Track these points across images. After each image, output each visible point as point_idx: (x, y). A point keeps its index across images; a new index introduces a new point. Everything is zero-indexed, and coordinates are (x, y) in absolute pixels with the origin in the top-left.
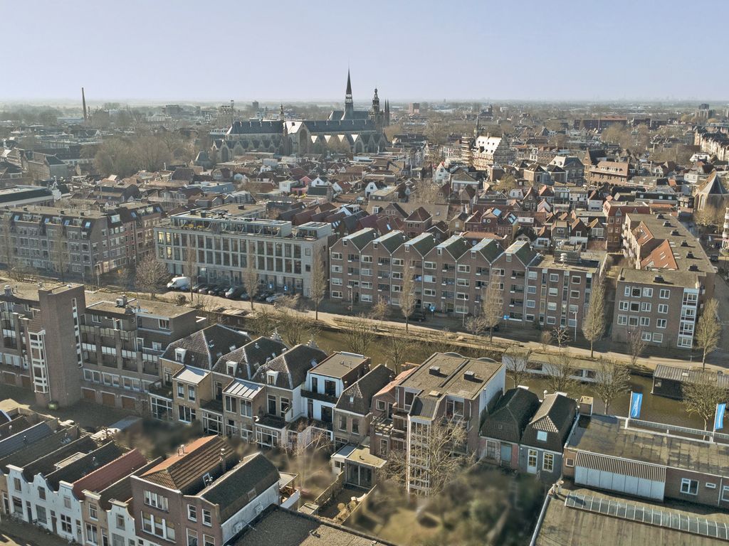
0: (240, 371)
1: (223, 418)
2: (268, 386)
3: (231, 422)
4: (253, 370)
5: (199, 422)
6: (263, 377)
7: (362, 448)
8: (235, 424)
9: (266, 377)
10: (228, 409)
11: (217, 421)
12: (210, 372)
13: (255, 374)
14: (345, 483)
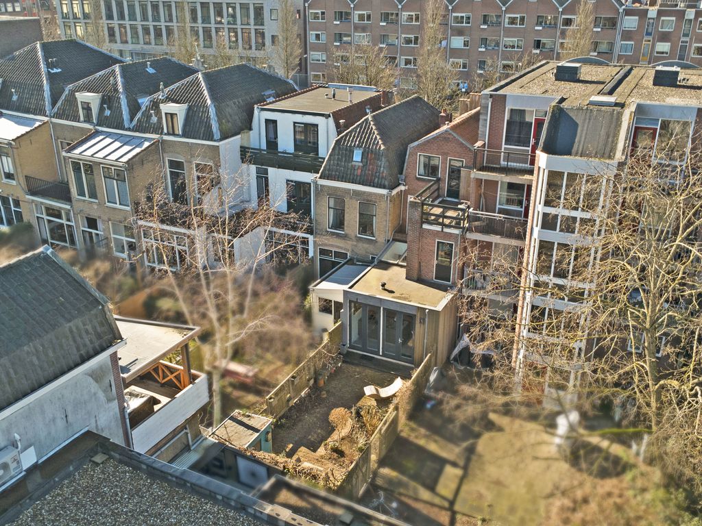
0: (108, 113)
1: (74, 216)
2: (166, 138)
3: (92, 223)
4: (134, 108)
5: (29, 227)
6: (154, 119)
7: (385, 266)
8: (100, 225)
9: (160, 119)
10: (82, 193)
11: (64, 221)
12: (46, 119)
13: (139, 115)
14: (346, 349)
